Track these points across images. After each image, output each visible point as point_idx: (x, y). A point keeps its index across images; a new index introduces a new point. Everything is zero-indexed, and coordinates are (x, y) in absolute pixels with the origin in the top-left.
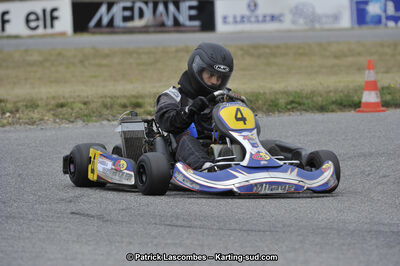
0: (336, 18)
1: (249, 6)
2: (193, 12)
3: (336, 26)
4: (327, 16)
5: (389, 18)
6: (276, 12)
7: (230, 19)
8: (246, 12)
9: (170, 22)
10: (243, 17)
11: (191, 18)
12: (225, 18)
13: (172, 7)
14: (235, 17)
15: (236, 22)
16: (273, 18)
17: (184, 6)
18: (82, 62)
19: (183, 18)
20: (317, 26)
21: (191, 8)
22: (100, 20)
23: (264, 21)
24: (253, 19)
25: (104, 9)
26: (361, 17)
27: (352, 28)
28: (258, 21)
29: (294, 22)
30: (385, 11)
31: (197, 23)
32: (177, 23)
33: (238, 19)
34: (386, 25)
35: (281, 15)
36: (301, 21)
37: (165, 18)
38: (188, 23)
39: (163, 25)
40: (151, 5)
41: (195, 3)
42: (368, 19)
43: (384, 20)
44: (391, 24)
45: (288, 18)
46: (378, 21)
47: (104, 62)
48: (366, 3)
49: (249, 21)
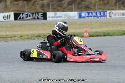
0: (74, 17)
1: (55, 14)
2: (42, 16)
3: (75, 19)
4: (72, 16)
5: (87, 17)
6: (61, 15)
7: (50, 17)
8: (54, 16)
9: (36, 18)
10: (53, 17)
11: (41, 17)
12: (49, 17)
13: (37, 14)
14: (51, 17)
15: (52, 18)
16: (60, 17)
17: (40, 14)
18: (20, 27)
19: (40, 17)
20: (70, 18)
21: (41, 14)
22: (20, 17)
23: (58, 17)
24: (56, 17)
25: (21, 15)
26: (80, 16)
27: (78, 19)
28: (57, 18)
29: (65, 18)
30: (86, 15)
31: (43, 18)
32: (38, 18)
33: (52, 17)
34: (86, 18)
35: (62, 16)
36: (66, 17)
37: (35, 17)
38: (41, 18)
39: (35, 18)
40: (32, 14)
41: (42, 13)
42: (82, 17)
43: (85, 17)
44: (87, 18)
45: (64, 17)
46: (84, 17)
47: (25, 27)
48: (81, 13)
49: (55, 18)
